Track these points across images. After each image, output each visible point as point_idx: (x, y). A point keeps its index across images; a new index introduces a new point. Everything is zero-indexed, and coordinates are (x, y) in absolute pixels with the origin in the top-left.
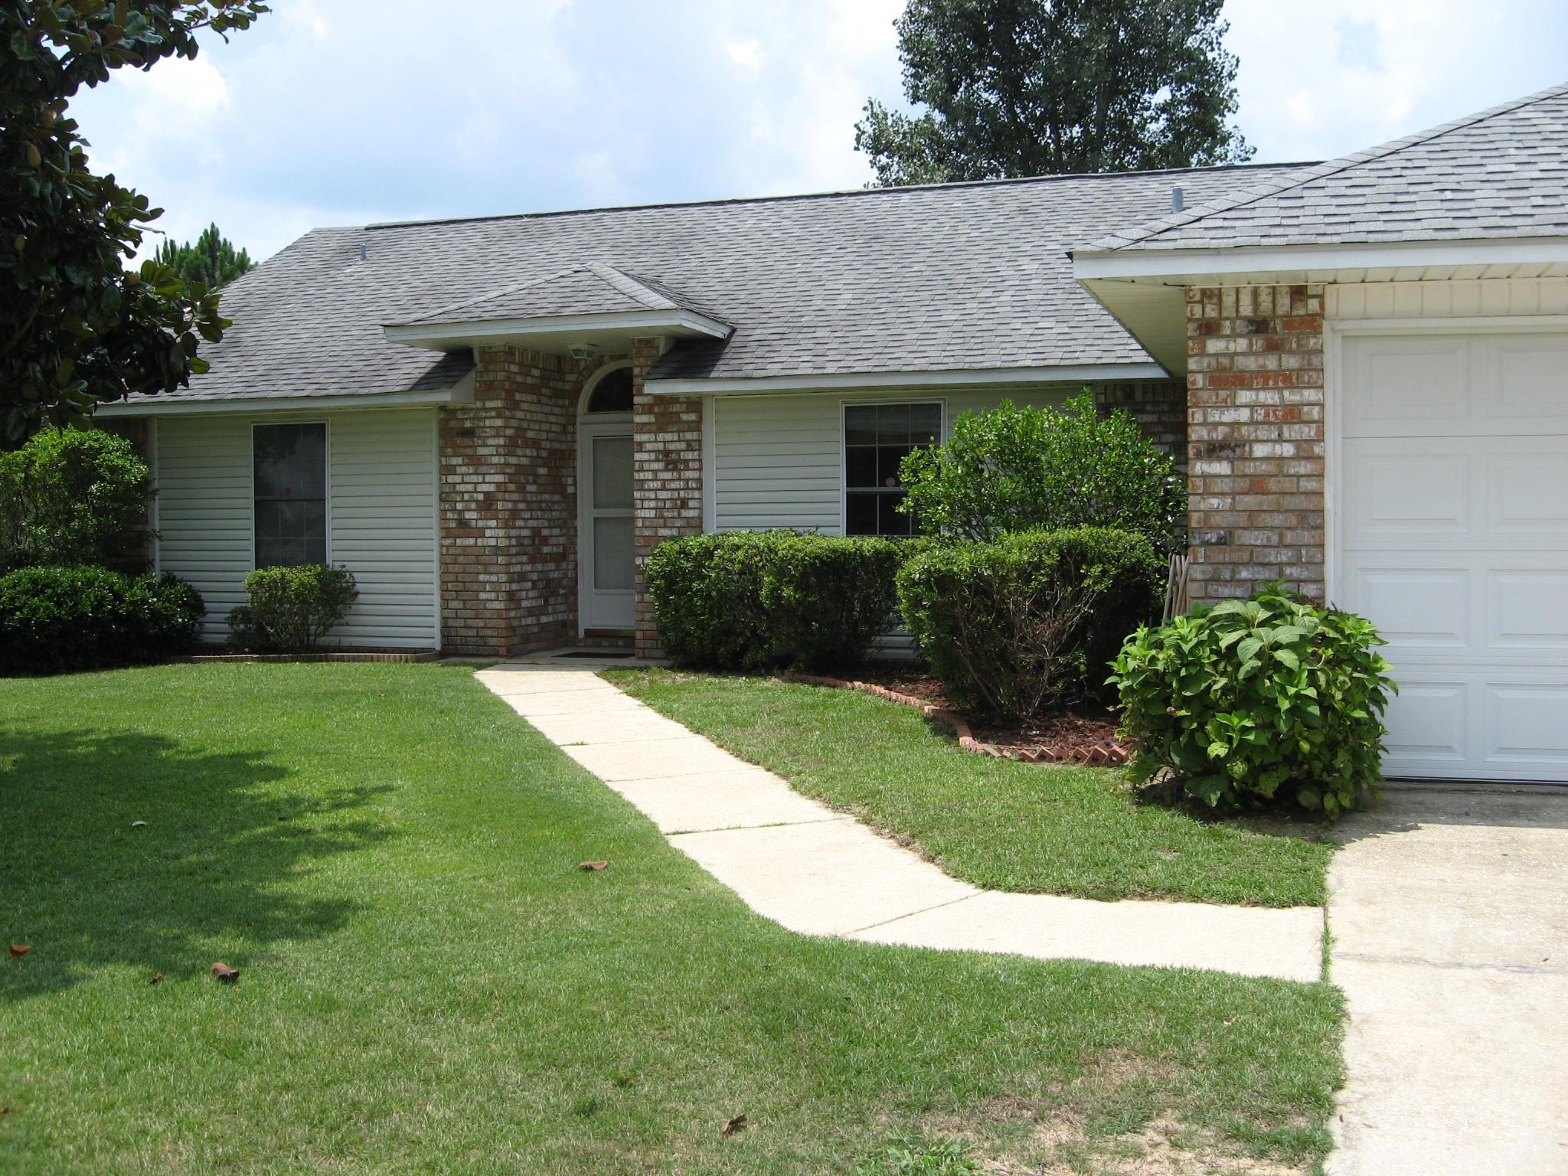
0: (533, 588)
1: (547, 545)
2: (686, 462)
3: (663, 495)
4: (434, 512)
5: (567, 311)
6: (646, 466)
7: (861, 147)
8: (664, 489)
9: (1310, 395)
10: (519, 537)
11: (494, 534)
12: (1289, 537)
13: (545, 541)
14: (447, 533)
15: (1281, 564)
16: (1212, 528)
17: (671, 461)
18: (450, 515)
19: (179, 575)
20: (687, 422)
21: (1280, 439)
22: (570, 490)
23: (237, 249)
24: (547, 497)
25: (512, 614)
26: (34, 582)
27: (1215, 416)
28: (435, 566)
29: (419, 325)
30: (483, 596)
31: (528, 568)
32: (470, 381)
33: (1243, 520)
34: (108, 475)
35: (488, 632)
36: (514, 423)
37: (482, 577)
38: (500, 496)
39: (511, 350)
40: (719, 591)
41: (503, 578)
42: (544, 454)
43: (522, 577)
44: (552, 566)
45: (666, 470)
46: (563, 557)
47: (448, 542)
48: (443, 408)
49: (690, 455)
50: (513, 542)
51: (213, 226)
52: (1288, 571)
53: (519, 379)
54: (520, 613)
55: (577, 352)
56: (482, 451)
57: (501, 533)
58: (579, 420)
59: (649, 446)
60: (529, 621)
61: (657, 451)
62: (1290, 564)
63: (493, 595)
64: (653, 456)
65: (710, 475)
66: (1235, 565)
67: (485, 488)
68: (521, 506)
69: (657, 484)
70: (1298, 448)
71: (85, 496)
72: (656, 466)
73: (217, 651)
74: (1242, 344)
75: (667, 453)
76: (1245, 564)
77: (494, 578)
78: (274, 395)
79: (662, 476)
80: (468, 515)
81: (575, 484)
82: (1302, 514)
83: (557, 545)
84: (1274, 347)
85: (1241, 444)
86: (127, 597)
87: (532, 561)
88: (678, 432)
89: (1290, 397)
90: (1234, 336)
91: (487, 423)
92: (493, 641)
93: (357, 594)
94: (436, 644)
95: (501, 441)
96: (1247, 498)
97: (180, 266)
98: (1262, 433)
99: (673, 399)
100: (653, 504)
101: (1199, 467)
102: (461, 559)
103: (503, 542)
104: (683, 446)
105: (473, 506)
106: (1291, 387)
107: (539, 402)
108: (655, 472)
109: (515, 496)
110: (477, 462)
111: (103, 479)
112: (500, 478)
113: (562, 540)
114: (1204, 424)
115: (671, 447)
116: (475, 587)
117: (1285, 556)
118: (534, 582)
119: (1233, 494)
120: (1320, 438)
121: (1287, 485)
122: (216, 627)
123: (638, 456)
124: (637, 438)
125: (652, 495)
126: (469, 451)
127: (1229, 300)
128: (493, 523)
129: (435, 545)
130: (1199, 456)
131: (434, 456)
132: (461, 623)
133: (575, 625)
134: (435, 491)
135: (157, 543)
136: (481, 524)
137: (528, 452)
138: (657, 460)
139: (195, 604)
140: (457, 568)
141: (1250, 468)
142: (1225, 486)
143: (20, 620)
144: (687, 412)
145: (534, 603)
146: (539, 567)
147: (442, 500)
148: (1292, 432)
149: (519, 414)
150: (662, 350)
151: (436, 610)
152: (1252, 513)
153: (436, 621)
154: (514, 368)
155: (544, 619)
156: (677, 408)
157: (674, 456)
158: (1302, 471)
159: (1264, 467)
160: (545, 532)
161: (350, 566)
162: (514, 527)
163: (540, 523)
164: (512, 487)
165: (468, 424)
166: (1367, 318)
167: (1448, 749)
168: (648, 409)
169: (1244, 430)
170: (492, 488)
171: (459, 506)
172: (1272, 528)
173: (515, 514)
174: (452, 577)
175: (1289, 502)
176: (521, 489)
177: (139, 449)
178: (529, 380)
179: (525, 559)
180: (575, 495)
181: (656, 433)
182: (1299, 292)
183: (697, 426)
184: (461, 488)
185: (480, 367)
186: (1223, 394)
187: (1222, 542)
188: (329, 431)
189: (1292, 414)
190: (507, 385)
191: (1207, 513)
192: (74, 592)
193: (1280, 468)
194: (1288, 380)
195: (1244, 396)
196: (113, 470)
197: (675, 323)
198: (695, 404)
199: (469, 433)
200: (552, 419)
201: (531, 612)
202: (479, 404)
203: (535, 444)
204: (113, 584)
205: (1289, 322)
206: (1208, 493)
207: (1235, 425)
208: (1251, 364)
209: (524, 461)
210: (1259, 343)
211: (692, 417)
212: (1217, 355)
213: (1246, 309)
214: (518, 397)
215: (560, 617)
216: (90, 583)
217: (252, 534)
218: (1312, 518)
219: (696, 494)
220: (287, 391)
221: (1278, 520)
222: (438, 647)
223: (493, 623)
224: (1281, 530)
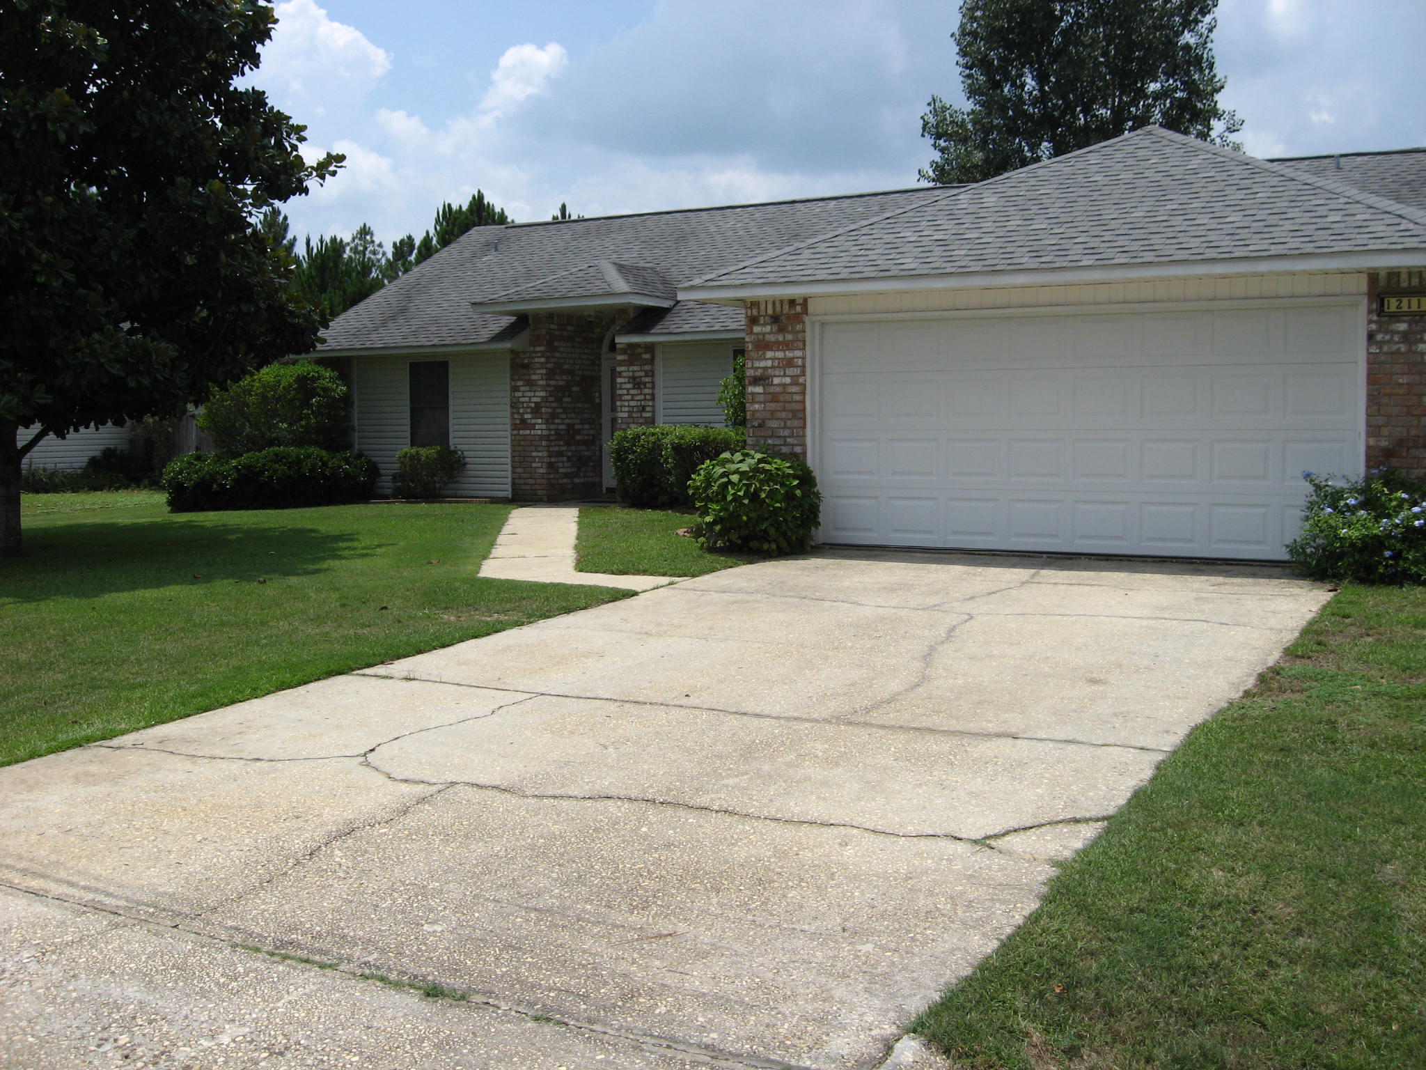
0: (568, 461)
1: (579, 434)
2: (645, 384)
3: (632, 403)
4: (508, 414)
5: (571, 294)
6: (624, 386)
7: (926, 134)
8: (632, 400)
9: (798, 353)
10: (556, 430)
11: (540, 428)
12: (789, 423)
13: (578, 432)
14: (515, 427)
15: (785, 437)
16: (756, 419)
17: (637, 383)
18: (516, 416)
19: (366, 453)
20: (645, 359)
21: (785, 376)
22: (597, 401)
23: (498, 210)
24: (580, 405)
25: (552, 476)
26: (276, 455)
27: (757, 364)
28: (509, 447)
29: (493, 303)
30: (534, 465)
31: (565, 448)
32: (525, 335)
33: (769, 415)
34: (322, 394)
35: (537, 487)
36: (553, 360)
37: (534, 454)
38: (543, 404)
39: (551, 316)
40: (641, 460)
41: (545, 454)
42: (577, 378)
43: (560, 454)
44: (584, 448)
45: (634, 388)
46: (593, 442)
47: (516, 432)
48: (512, 351)
49: (647, 380)
50: (553, 433)
51: (479, 191)
52: (788, 440)
53: (557, 333)
54: (557, 476)
55: (589, 316)
56: (534, 377)
57: (544, 427)
58: (603, 356)
59: (625, 374)
60: (565, 481)
61: (629, 377)
62: (789, 437)
63: (539, 465)
64: (627, 380)
65: (659, 391)
66: (766, 438)
67: (535, 400)
68: (559, 411)
69: (629, 397)
70: (792, 380)
71: (309, 406)
72: (628, 386)
73: (384, 497)
74: (768, 328)
75: (634, 378)
76: (770, 437)
77: (540, 454)
78: (415, 344)
79: (632, 392)
80: (526, 416)
81: (600, 397)
82: (794, 412)
83: (588, 435)
84: (782, 330)
85: (768, 378)
86: (330, 465)
87: (568, 444)
88: (641, 365)
89: (789, 354)
90: (765, 324)
91: (536, 360)
92: (540, 492)
93: (466, 464)
94: (509, 494)
95: (544, 371)
96: (771, 404)
97: (454, 225)
98: (777, 373)
99: (638, 345)
100: (627, 409)
101: (750, 389)
102: (522, 443)
103: (545, 433)
104: (643, 374)
105: (529, 410)
106: (789, 349)
107: (573, 347)
108: (628, 390)
109: (554, 405)
110: (531, 384)
111: (319, 396)
112: (543, 394)
113: (591, 432)
114: (752, 368)
115: (637, 374)
116: (529, 459)
117: (787, 433)
118: (568, 457)
119: (765, 402)
120: (803, 373)
121: (788, 398)
122: (387, 484)
123: (619, 380)
124: (619, 369)
125: (626, 404)
126: (526, 377)
127: (763, 307)
128: (540, 421)
129: (508, 434)
130: (750, 384)
131: (508, 381)
132: (522, 481)
133: (600, 485)
134: (508, 401)
135: (357, 435)
136: (533, 421)
137: (564, 377)
138: (629, 382)
139: (374, 470)
140: (520, 448)
141: (772, 390)
142: (761, 398)
143: (268, 477)
144: (645, 353)
145: (569, 470)
146: (573, 448)
147: (512, 407)
148: (789, 371)
149: (557, 355)
150: (632, 316)
151: (509, 474)
152: (773, 412)
153: (509, 480)
154: (552, 327)
155: (577, 480)
156: (640, 350)
157: (638, 380)
158: (794, 391)
159: (778, 389)
160: (577, 427)
161: (459, 447)
162: (553, 423)
163: (574, 421)
164: (552, 399)
165: (526, 361)
166: (826, 314)
167: (870, 530)
168: (624, 351)
169: (769, 370)
170: (538, 400)
171: (521, 411)
172: (782, 419)
173: (554, 416)
174: (517, 454)
175: (788, 406)
176: (559, 400)
177: (344, 377)
178: (565, 333)
179: (561, 443)
180: (600, 404)
181: (629, 366)
182: (792, 302)
183: (651, 361)
184: (522, 399)
185: (532, 326)
186: (760, 353)
187: (760, 426)
188: (451, 365)
189: (789, 363)
190: (548, 338)
191: (754, 412)
192: (299, 461)
193: (784, 389)
194: (787, 346)
195: (769, 354)
196: (325, 390)
197: (627, 301)
198: (650, 348)
199: (526, 366)
200: (584, 356)
201: (566, 475)
202: (532, 349)
203: (570, 372)
204: (323, 457)
205: (789, 317)
206: (753, 402)
207: (766, 368)
208: (772, 338)
209: (561, 383)
210: (775, 328)
211: (647, 356)
212: (757, 334)
213: (770, 312)
214: (556, 344)
215: (590, 480)
216: (309, 456)
217: (408, 428)
218: (799, 414)
219: (650, 404)
220: (424, 342)
221: (783, 415)
222: (510, 496)
223: (539, 481)
224: (785, 420)
